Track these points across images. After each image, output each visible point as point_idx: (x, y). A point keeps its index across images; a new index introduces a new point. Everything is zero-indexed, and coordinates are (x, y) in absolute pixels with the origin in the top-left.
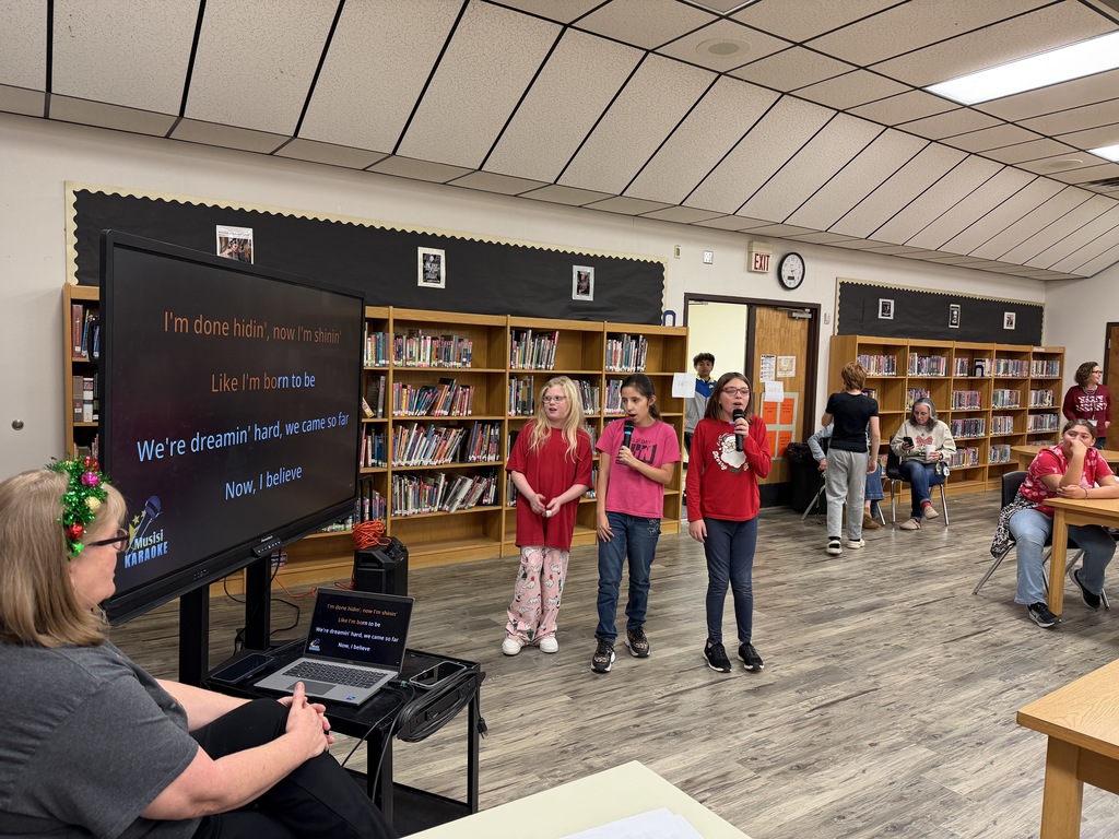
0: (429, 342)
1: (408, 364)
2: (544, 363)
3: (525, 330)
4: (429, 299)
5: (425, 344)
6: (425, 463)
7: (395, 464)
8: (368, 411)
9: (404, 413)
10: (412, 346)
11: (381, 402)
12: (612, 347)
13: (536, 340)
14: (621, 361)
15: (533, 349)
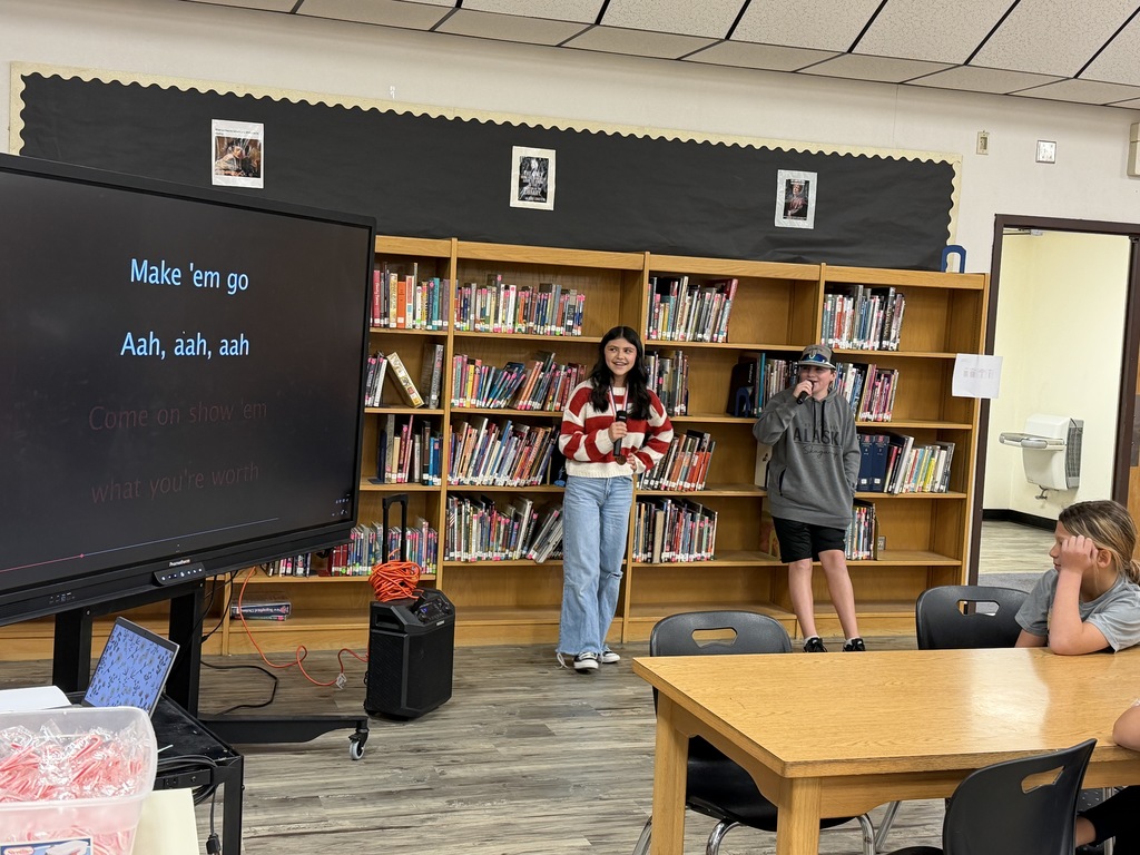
0: (513, 295)
1: (478, 326)
2: (708, 331)
3: (677, 277)
4: (528, 228)
5: (507, 297)
6: (501, 481)
7: (454, 480)
8: (416, 397)
9: (469, 403)
10: (483, 300)
11: (435, 385)
12: (834, 307)
13: (696, 293)
14: (852, 331)
15: (691, 307)
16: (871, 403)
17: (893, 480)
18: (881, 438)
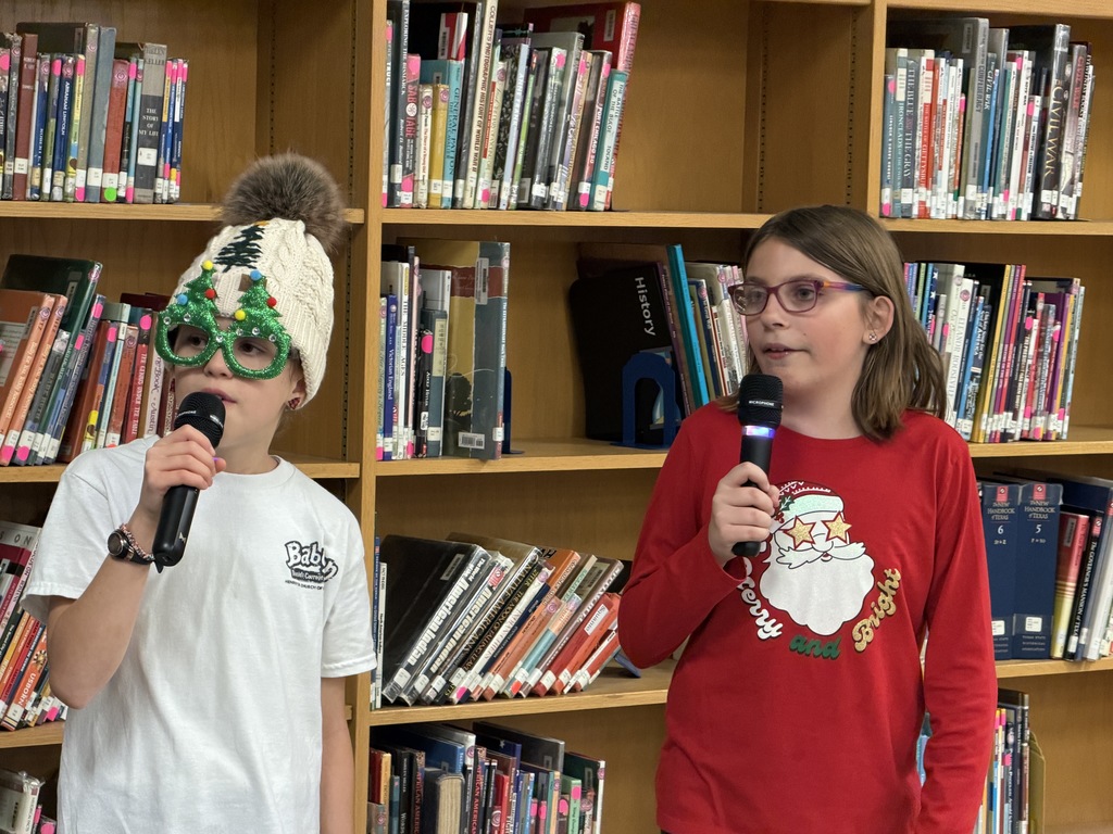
12: (913, 89)
13: (525, 49)
14: (961, 166)
15: (508, 97)
16: (1013, 383)
17: (1079, 620)
18: (1040, 491)
